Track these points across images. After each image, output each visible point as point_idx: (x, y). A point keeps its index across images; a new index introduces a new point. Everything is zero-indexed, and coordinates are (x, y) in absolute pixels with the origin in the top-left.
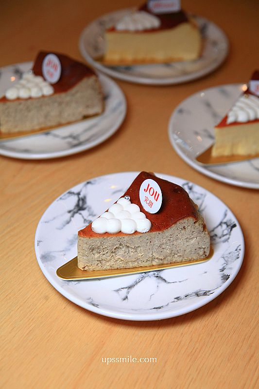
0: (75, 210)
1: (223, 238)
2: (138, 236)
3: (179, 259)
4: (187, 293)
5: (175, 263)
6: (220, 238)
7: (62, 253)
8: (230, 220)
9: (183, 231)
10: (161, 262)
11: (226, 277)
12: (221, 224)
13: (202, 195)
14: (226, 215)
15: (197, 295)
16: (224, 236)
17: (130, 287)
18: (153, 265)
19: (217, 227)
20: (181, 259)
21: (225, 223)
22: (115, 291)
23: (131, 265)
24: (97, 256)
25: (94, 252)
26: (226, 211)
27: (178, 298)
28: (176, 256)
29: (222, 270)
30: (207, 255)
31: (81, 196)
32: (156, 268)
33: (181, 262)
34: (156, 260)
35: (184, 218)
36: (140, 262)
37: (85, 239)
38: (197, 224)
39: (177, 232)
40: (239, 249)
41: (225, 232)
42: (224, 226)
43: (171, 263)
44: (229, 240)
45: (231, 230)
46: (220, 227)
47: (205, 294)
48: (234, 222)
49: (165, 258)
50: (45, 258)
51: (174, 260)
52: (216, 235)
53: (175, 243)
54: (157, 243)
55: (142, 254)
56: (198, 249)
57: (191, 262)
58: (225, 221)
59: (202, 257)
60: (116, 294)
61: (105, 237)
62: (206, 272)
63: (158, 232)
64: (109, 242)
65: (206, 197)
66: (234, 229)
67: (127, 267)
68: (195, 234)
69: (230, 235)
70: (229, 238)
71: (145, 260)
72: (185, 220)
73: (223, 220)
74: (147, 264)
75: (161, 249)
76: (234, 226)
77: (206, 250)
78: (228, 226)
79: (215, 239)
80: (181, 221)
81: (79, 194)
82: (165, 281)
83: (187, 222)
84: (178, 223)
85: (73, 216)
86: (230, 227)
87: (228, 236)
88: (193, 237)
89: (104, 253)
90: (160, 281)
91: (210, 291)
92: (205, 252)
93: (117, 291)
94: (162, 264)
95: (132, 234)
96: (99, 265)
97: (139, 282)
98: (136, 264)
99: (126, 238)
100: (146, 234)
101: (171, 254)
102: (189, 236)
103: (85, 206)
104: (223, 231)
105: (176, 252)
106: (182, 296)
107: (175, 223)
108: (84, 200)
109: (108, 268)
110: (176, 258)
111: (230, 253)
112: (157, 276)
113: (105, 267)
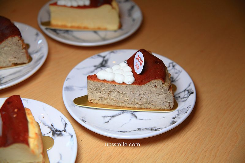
0: (99, 66)
1: (183, 100)
2: (125, 86)
3: (152, 107)
4: (146, 127)
5: (150, 109)
6: (181, 99)
7: (81, 89)
8: (191, 89)
9: (155, 88)
10: (140, 106)
11: (174, 122)
12: (185, 91)
13: (179, 71)
14: (189, 85)
15: (151, 129)
16: (184, 98)
17: (113, 117)
18: (135, 108)
19: (182, 92)
20: (154, 107)
21: (188, 90)
22: (103, 116)
23: (120, 104)
24: (99, 94)
25: (97, 91)
26: (191, 83)
27: (139, 129)
28: (150, 104)
29: (174, 118)
30: (172, 108)
31: (106, 59)
32: (136, 110)
33: (154, 109)
34: (138, 105)
35: (155, 79)
36: (126, 104)
37: (91, 82)
38: (164, 85)
39: (150, 88)
40: (189, 107)
41: (186, 96)
42: (186, 92)
43: (147, 108)
44: (186, 101)
45: (189, 95)
46: (184, 92)
47: (156, 130)
48: (193, 91)
49: (142, 104)
50: (68, 88)
51: (149, 107)
52: (180, 97)
53: (149, 95)
54: (138, 93)
55: (128, 98)
56: (165, 102)
57: (160, 110)
58: (188, 89)
59: (168, 109)
60: (102, 119)
61: (103, 83)
62: (164, 118)
63: (138, 86)
64: (106, 86)
65: (182, 73)
66: (191, 95)
67: (118, 106)
68: (163, 92)
69: (188, 98)
70: (186, 100)
71: (130, 103)
72: (156, 81)
73: (187, 88)
74: (131, 106)
75: (139, 98)
76: (193, 93)
77: (170, 104)
78: (188, 92)
79: (178, 99)
80: (153, 81)
81: (104, 57)
82: (136, 117)
83: (157, 82)
84: (151, 82)
85: (96, 69)
86: (189, 93)
87: (186, 99)
88: (161, 93)
89: (103, 93)
90: (133, 117)
91: (159, 129)
92: (170, 105)
93: (104, 117)
94: (141, 108)
95: (121, 84)
96: (100, 100)
97: (120, 115)
98: (123, 105)
99: (117, 85)
100: (130, 86)
101: (147, 102)
102: (159, 92)
103: (106, 65)
104: (185, 95)
105: (150, 102)
106: (142, 129)
107: (149, 81)
108: (106, 61)
109: (106, 103)
110: (150, 106)
111: (183, 109)
112: (132, 114)
113: (104, 103)
